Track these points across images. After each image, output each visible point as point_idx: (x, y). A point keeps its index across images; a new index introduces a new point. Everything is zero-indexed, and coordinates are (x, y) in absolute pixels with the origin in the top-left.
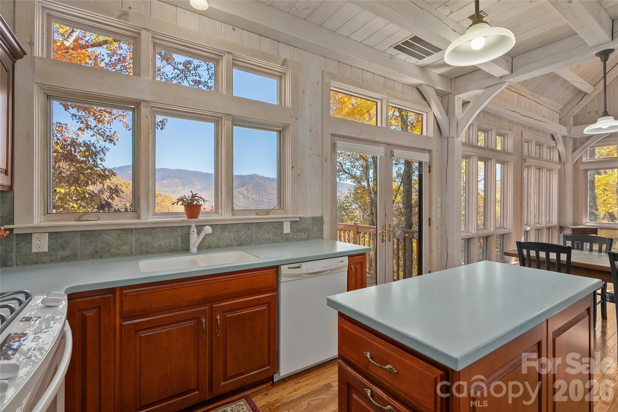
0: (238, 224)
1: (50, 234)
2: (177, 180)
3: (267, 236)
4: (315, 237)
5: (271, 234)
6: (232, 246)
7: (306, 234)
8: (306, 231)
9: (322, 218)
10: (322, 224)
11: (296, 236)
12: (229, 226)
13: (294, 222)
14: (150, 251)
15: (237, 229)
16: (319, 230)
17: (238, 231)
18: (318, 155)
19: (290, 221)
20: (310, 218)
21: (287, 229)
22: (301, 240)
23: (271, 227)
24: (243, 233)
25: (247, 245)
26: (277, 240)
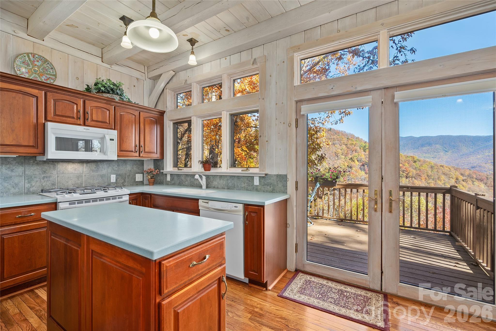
0: (227, 176)
1: (171, 174)
2: (438, 146)
3: (243, 185)
4: (279, 192)
5: (246, 184)
6: (224, 189)
7: (272, 187)
8: (271, 186)
9: (286, 176)
10: (286, 181)
11: (263, 188)
12: (223, 177)
13: (262, 177)
14: (194, 185)
15: (227, 179)
16: (284, 186)
17: (227, 180)
18: (284, 123)
19: (259, 177)
20: (275, 175)
21: (256, 182)
22: (267, 191)
23: (246, 179)
24: (230, 182)
25: (232, 189)
26: (249, 189)
